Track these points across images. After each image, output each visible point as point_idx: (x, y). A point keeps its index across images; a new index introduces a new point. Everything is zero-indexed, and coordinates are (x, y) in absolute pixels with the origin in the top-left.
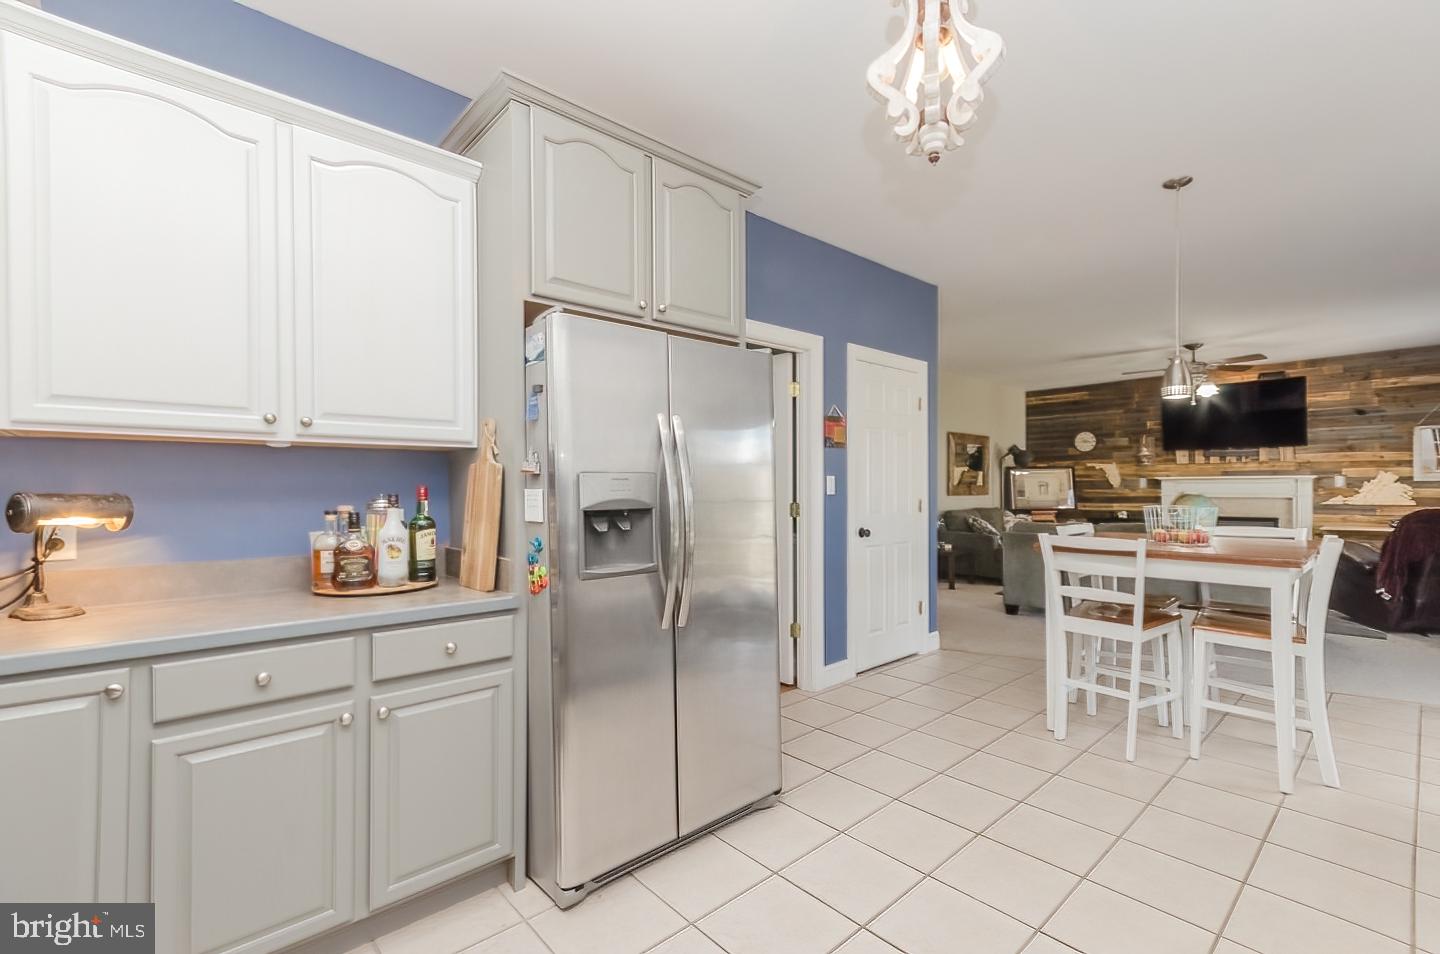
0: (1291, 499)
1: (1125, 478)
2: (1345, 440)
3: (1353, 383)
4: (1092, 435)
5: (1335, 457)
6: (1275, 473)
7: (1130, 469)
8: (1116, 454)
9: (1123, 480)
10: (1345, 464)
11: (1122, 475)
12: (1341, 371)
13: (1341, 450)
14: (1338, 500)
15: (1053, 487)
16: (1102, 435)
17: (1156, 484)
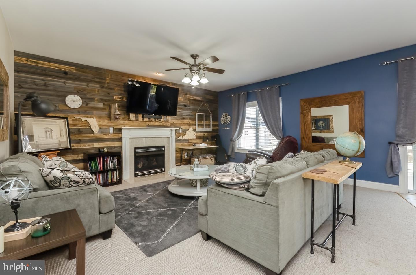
0: (169, 137)
1: (101, 127)
2: (182, 115)
3: (184, 95)
4: (79, 98)
5: (180, 121)
6: (164, 127)
7: (105, 122)
8: (95, 112)
9: (100, 128)
10: (182, 124)
11: (100, 125)
12: (181, 90)
13: (181, 119)
14: (181, 138)
15: (56, 133)
16: (85, 99)
17: (120, 130)
